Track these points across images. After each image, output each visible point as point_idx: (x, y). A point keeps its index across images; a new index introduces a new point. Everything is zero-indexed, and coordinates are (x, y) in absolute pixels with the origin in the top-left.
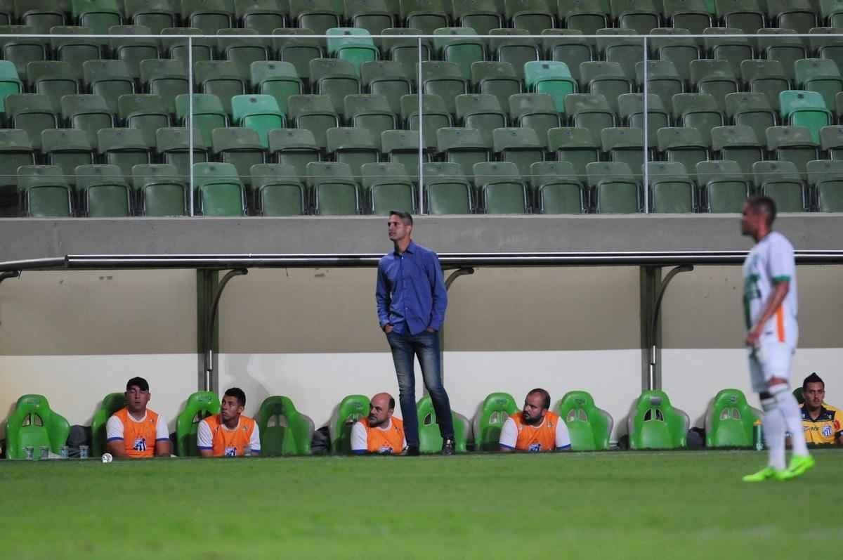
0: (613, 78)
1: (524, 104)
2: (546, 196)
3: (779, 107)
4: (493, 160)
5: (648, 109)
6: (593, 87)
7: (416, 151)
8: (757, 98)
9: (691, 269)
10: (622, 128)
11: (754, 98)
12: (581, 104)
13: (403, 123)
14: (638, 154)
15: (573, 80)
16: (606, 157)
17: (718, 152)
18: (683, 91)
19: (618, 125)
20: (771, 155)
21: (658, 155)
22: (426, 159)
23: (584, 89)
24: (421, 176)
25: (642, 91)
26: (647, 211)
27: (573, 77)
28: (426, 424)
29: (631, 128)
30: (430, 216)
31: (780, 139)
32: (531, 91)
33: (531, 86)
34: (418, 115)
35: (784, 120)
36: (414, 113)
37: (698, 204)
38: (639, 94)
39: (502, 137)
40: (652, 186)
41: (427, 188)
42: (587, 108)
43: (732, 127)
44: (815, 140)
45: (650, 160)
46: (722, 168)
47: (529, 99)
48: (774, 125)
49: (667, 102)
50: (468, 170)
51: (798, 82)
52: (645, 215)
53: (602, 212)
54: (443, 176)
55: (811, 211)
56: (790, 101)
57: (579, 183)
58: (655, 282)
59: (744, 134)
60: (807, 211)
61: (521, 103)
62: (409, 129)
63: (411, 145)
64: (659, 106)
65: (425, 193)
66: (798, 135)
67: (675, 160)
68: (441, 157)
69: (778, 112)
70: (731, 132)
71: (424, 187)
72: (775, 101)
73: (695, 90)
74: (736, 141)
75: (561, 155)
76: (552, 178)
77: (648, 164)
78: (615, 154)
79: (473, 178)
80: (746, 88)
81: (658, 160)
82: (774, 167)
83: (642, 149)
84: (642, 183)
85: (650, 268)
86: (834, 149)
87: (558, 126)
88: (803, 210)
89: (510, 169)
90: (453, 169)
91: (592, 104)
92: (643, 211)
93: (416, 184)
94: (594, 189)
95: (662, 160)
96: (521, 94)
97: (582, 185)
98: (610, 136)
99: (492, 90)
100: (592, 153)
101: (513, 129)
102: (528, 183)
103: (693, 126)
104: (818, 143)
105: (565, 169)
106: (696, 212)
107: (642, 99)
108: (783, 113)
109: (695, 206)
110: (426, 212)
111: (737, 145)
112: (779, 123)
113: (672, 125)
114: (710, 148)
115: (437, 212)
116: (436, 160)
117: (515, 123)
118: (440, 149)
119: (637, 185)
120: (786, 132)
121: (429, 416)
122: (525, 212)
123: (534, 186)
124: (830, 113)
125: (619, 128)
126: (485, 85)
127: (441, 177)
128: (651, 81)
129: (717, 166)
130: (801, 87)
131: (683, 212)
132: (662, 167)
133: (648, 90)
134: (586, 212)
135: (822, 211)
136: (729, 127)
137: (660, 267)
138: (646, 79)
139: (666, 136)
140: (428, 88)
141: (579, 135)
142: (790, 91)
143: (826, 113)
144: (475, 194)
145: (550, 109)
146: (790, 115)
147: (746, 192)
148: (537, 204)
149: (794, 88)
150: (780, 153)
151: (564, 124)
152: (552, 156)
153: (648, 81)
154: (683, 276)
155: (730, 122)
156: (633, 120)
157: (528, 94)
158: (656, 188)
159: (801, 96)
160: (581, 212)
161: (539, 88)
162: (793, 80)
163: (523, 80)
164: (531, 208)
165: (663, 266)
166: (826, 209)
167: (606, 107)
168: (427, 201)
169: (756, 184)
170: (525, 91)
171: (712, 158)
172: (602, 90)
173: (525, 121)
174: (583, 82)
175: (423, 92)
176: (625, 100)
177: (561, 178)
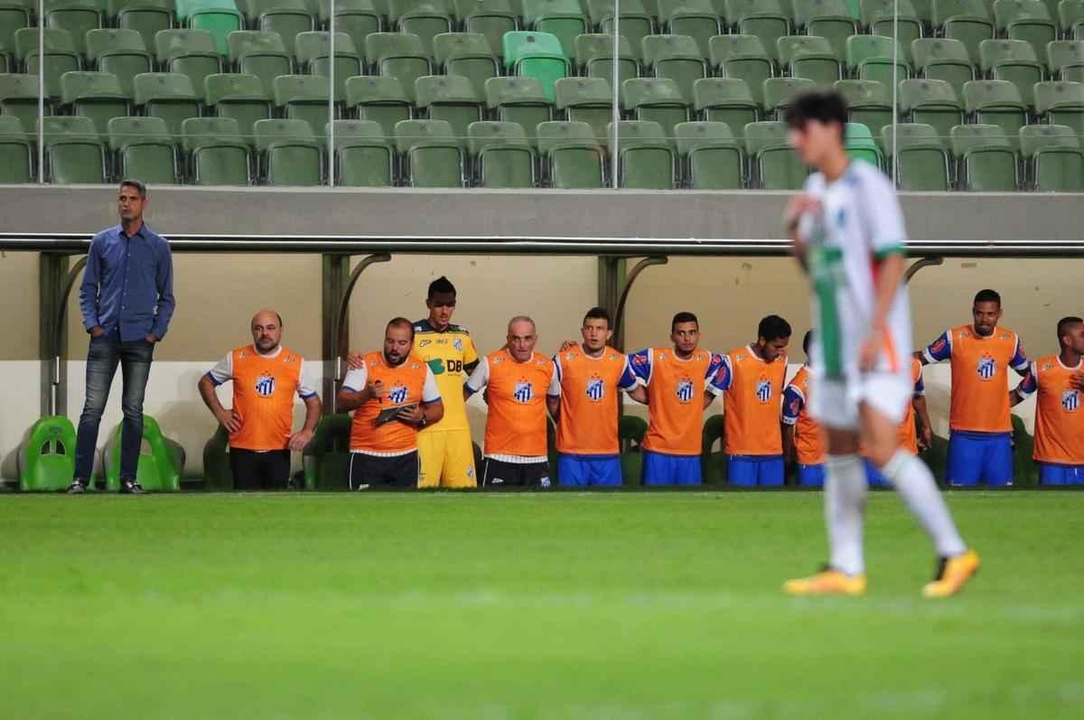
0: (290, 12)
1: (175, 42)
2: (202, 162)
3: (503, 53)
4: (133, 114)
5: (335, 52)
6: (265, 22)
7: (35, 101)
8: (476, 41)
9: (389, 259)
10: (300, 77)
11: (471, 39)
12: (247, 44)
13: (19, 65)
14: (321, 109)
15: (239, 13)
16: (280, 112)
17: (424, 110)
18: (380, 29)
19: (297, 72)
20: (491, 114)
21: (347, 112)
22: (47, 113)
23: (253, 24)
24: (42, 134)
25: (327, 28)
26: (332, 184)
27: (239, 9)
28: (43, 453)
29: (313, 76)
30: (53, 186)
31: (504, 93)
32: (184, 26)
33: (185, 20)
34: (38, 55)
35: (508, 70)
36: (33, 52)
37: (398, 175)
38: (323, 33)
39: (145, 84)
40: (339, 152)
41: (49, 149)
42: (257, 49)
43: (443, 77)
44: (548, 96)
45: (336, 117)
46: (429, 130)
47: (182, 37)
48: (496, 76)
49: (359, 46)
50: (101, 126)
51: (527, 21)
52: (330, 189)
53: (274, 184)
54: (70, 134)
55: (543, 187)
56: (515, 45)
57: (245, 147)
58: (341, 274)
59: (458, 87)
60: (538, 186)
61: (169, 41)
62: (26, 72)
63: (29, 93)
64: (349, 49)
65: (46, 155)
66: (526, 89)
67: (369, 118)
68: (68, 109)
69: (501, 58)
70: (442, 83)
71: (44, 148)
72: (498, 45)
73: (396, 28)
74: (448, 95)
75: (222, 110)
76: (212, 139)
77: (335, 123)
78: (291, 109)
79: (108, 137)
80: (460, 27)
81: (347, 118)
82: (496, 129)
83: (326, 103)
84: (325, 147)
85: (336, 256)
86: (573, 107)
87: (219, 72)
88: (530, 185)
89: (156, 126)
90: (84, 125)
91: (262, 44)
92: (326, 184)
93: (35, 144)
94: (264, 154)
95: (352, 118)
96: (172, 30)
97: (249, 149)
98: (284, 86)
99: (134, 25)
100: (260, 108)
101: (160, 74)
102: (180, 146)
103: (392, 76)
104: (553, 100)
105: (228, 127)
106: (395, 185)
107: (326, 39)
108: (508, 60)
109: (394, 178)
110: (47, 180)
111: (449, 100)
112: (503, 73)
113: (366, 72)
114: (413, 104)
115: (60, 180)
116: (60, 114)
117: (162, 67)
118: (66, 99)
119: (320, 150)
120: (512, 84)
121: (48, 443)
122: (174, 182)
123: (186, 148)
124: (568, 61)
125: (297, 76)
126: (124, 17)
127: (68, 136)
128: (339, 16)
129: (423, 127)
130: (531, 27)
131: (378, 185)
132: (352, 127)
133: (335, 27)
134: (253, 183)
135: (556, 187)
136: (439, 77)
137: (348, 256)
138: (332, 14)
139: (358, 87)
140: (51, 21)
141: (246, 84)
142: (517, 32)
143: (563, 61)
144: (110, 157)
145: (208, 50)
146: (517, 62)
147: (460, 161)
148: (190, 172)
149: (522, 28)
150: (503, 112)
151: (226, 70)
152: (210, 111)
153: (336, 16)
154: (376, 269)
155: (441, 70)
156: (315, 65)
157: (181, 30)
158: (344, 154)
159: (531, 39)
160: (246, 184)
161: (195, 22)
162: (521, 18)
163: (175, 13)
164: (182, 177)
165: (351, 255)
166: (561, 185)
167: (281, 49)
168: (48, 165)
169: (472, 151)
170: (176, 26)
171: (416, 117)
172: (275, 26)
173: (176, 64)
174: (251, 15)
175: (45, 25)
176: (305, 41)
177: (223, 139)
